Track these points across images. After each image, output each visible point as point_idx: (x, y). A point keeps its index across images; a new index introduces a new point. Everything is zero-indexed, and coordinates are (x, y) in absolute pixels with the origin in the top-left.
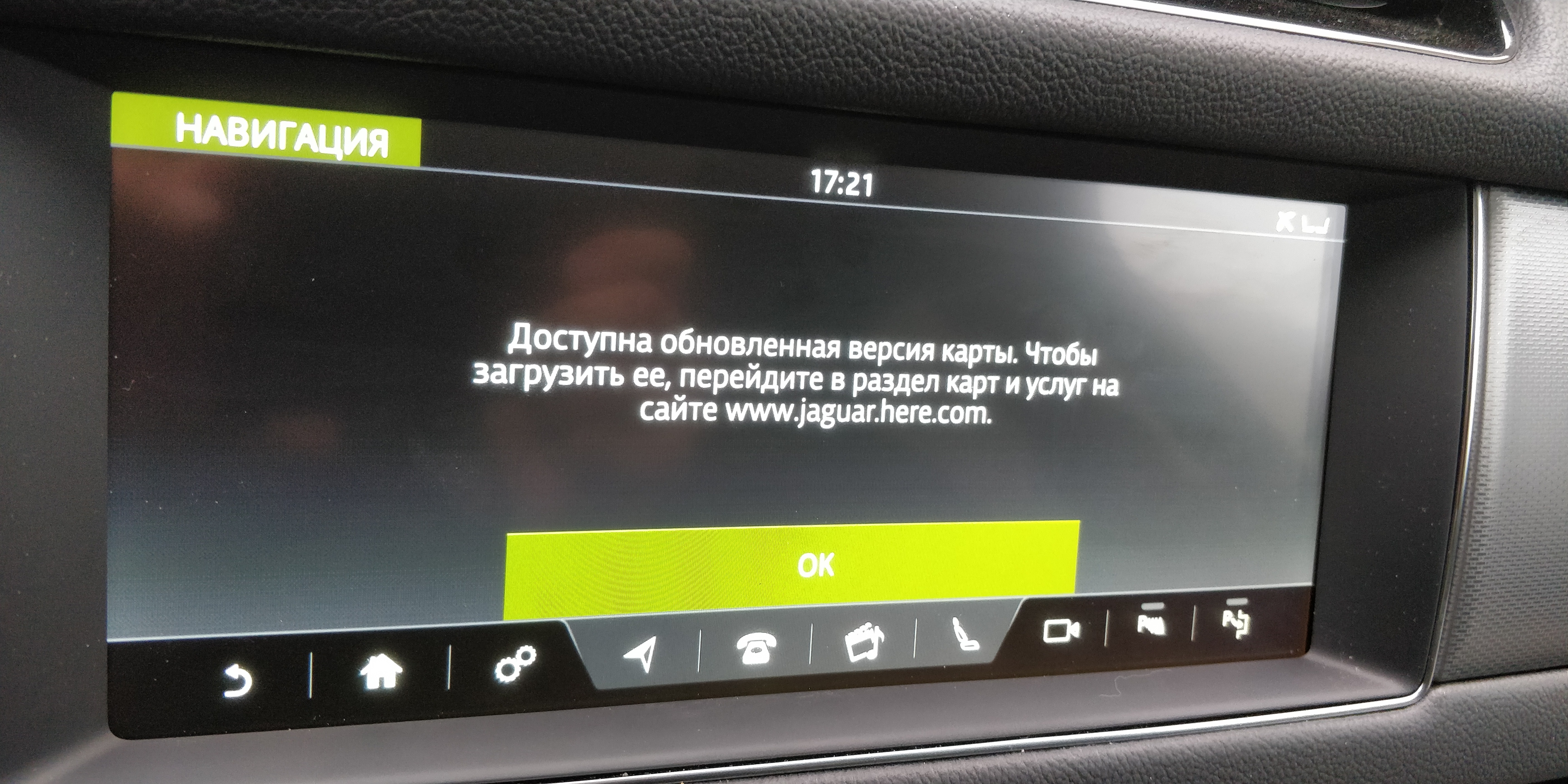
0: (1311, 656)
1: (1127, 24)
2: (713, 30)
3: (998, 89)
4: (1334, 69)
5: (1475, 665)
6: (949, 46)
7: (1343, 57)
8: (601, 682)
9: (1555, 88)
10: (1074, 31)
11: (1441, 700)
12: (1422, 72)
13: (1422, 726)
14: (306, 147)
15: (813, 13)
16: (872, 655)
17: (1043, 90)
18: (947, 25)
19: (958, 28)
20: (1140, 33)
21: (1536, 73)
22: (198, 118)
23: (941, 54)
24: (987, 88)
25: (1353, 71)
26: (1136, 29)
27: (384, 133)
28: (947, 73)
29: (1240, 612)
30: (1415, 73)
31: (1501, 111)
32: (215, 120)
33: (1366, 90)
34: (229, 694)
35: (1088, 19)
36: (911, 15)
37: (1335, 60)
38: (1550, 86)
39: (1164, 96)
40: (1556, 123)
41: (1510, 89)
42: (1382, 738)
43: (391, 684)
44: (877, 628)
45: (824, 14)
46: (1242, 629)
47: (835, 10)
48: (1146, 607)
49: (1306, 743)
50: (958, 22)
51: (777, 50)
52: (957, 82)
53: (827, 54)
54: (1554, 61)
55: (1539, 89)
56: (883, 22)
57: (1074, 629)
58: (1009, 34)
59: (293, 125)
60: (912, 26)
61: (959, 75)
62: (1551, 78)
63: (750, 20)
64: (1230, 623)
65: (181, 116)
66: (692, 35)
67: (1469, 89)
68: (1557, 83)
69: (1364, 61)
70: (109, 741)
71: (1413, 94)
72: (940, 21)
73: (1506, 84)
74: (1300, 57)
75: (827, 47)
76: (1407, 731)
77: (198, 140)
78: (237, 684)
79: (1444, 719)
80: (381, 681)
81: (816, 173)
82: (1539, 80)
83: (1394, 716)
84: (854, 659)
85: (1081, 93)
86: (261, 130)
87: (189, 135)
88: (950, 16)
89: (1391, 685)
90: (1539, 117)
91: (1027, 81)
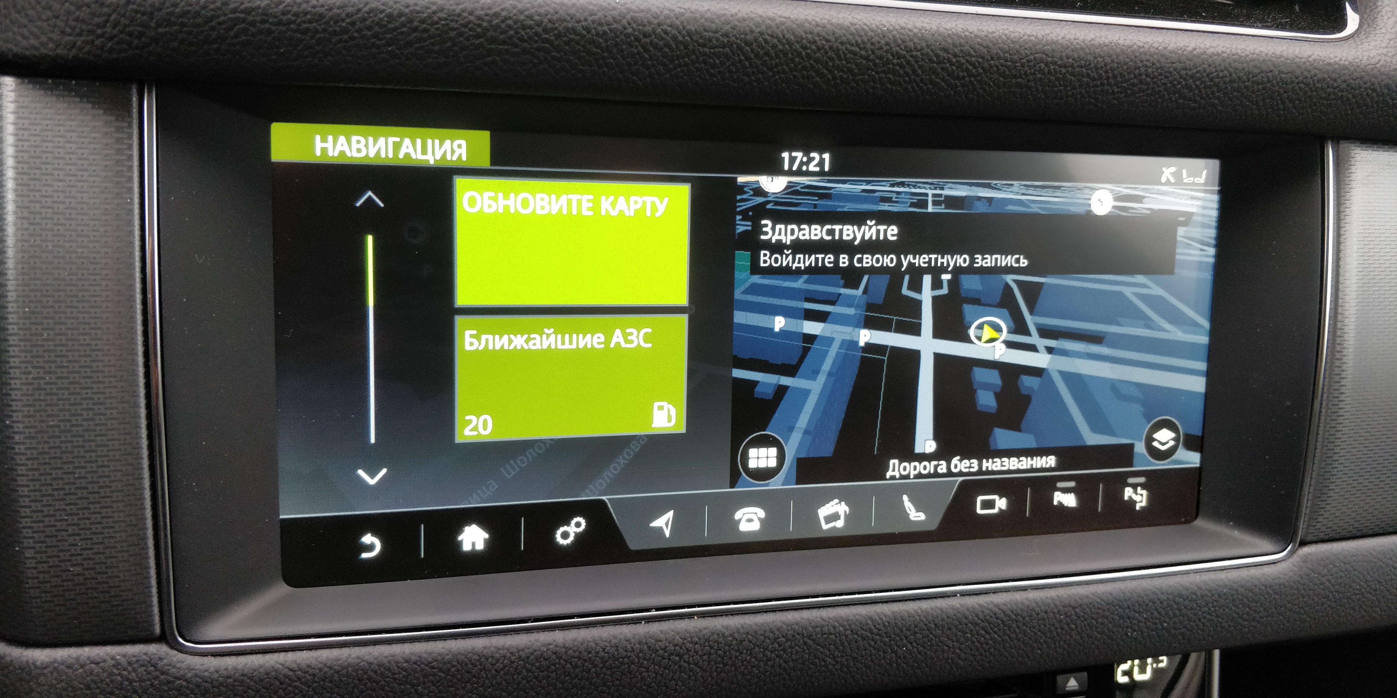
0: (1199, 523)
1: (1022, 32)
2: (701, 59)
3: (921, 88)
4: (1194, 56)
5: (1336, 528)
6: (881, 58)
7: (1202, 46)
8: (634, 544)
9: (1388, 59)
10: (979, 40)
11: (1306, 556)
12: (1270, 53)
13: (1290, 577)
14: (407, 155)
15: (776, 41)
16: (840, 524)
17: (957, 87)
18: (879, 43)
19: (887, 44)
20: (1033, 38)
21: (1371, 47)
22: (330, 138)
23: (875, 65)
24: (912, 87)
25: (1211, 57)
26: (1030, 36)
27: (463, 143)
28: (880, 78)
29: (1139, 488)
30: (1263, 55)
31: (1339, 81)
32: (342, 139)
33: (1222, 71)
34: (365, 555)
35: (990, 30)
36: (851, 37)
37: (1195, 49)
38: (1383, 58)
39: (1055, 86)
40: (1387, 86)
41: (1347, 63)
42: (1255, 586)
43: (480, 546)
44: (843, 503)
45: (784, 41)
46: (1141, 502)
47: (792, 37)
48: (1060, 485)
49: (1190, 591)
50: (887, 40)
51: (750, 70)
52: (888, 85)
53: (787, 70)
54: (1389, 36)
55: (1373, 61)
56: (829, 44)
57: (1001, 503)
58: (928, 46)
59: (398, 139)
60: (852, 45)
61: (889, 79)
62: (1384, 51)
63: (728, 49)
64: (1130, 497)
65: (318, 138)
66: (685, 63)
67: (1311, 65)
68: (1390, 54)
69: (1220, 47)
70: (282, 589)
71: (1262, 72)
72: (873, 40)
73: (1343, 59)
74: (1165, 48)
75: (787, 65)
76: (1277, 581)
77: (330, 154)
78: (370, 548)
79: (1309, 572)
80: (474, 544)
81: (785, 155)
82: (1373, 53)
83: (1266, 569)
84: (825, 527)
85: (987, 88)
86: (374, 145)
87: (324, 150)
88: (881, 36)
89: (1264, 544)
90: (1373, 84)
91: (944, 82)
